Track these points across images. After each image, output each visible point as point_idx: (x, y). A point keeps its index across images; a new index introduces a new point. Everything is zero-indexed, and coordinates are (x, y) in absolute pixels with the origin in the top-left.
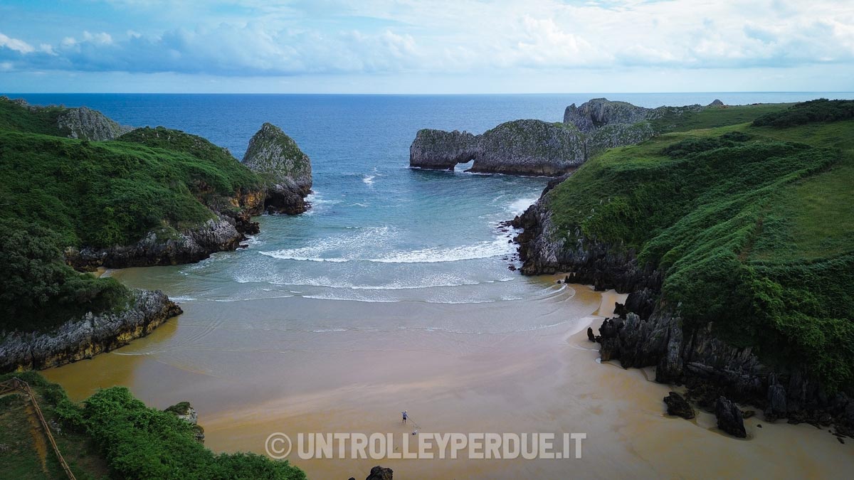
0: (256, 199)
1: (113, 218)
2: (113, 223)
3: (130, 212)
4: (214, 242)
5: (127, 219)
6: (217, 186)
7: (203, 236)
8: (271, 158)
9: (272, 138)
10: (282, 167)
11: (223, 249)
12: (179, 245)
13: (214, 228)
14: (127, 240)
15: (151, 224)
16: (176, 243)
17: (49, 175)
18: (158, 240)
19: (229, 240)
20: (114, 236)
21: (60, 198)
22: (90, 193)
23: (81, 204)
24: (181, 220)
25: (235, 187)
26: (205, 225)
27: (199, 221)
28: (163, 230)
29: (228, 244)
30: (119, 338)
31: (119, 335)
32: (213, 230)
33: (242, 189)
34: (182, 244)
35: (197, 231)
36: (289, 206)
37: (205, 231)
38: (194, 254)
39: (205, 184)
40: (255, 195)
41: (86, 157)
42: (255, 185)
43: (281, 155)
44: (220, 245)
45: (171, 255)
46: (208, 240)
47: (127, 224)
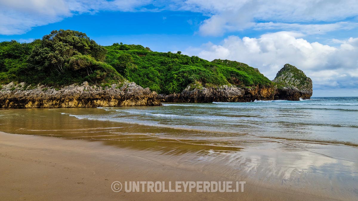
0: (268, 92)
1: (176, 80)
2: (175, 82)
3: (183, 77)
4: (224, 96)
5: (181, 80)
6: (244, 81)
7: (218, 92)
8: (286, 78)
9: (288, 69)
10: (292, 83)
11: (230, 101)
12: (200, 92)
13: (226, 89)
14: (179, 90)
15: (190, 82)
16: (199, 91)
17: (159, 63)
18: (190, 90)
19: (233, 96)
20: (173, 88)
21: (159, 72)
22: (172, 70)
23: (166, 75)
24: (208, 82)
25: (256, 83)
26: (221, 87)
27: (218, 84)
28: (195, 85)
29: (232, 99)
30: (95, 101)
31: (97, 99)
32: (225, 90)
33: (260, 85)
34: (202, 91)
35: (215, 89)
36: (288, 96)
37: (220, 90)
38: (207, 98)
39: (238, 80)
40: (268, 90)
41: (178, 58)
42: (269, 84)
43: (292, 77)
44: (228, 98)
45: (195, 97)
46: (221, 95)
47: (180, 82)
